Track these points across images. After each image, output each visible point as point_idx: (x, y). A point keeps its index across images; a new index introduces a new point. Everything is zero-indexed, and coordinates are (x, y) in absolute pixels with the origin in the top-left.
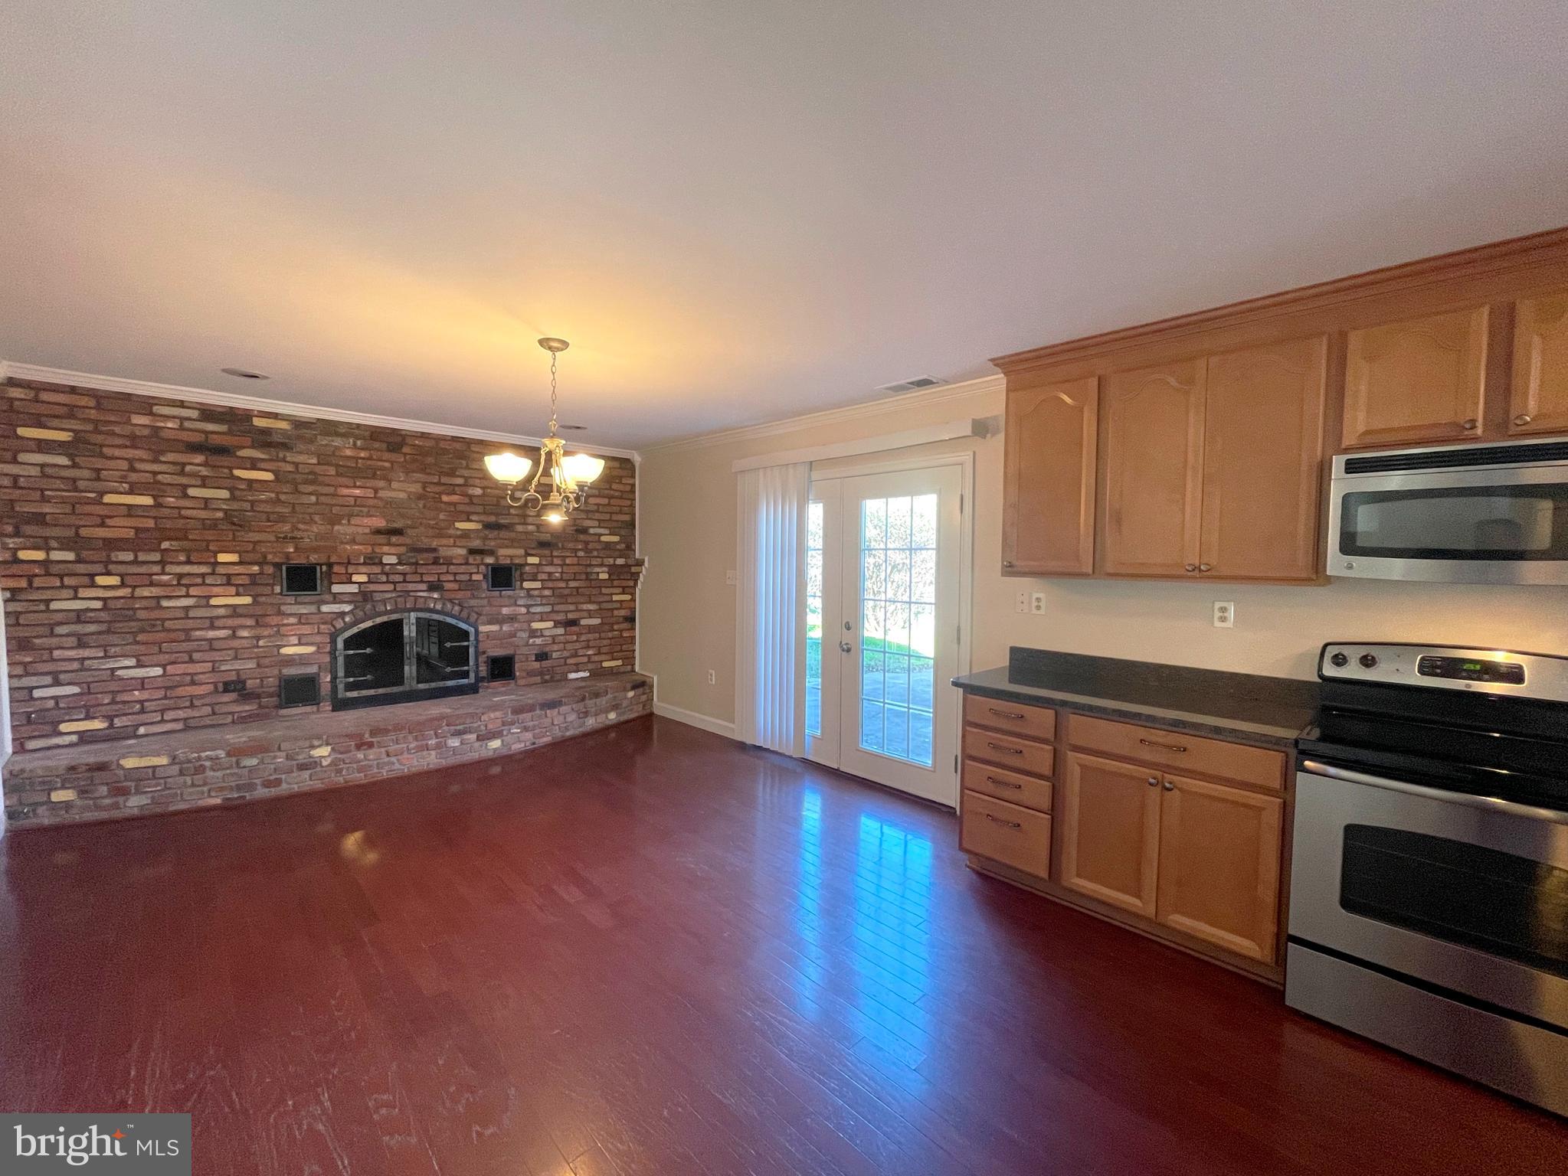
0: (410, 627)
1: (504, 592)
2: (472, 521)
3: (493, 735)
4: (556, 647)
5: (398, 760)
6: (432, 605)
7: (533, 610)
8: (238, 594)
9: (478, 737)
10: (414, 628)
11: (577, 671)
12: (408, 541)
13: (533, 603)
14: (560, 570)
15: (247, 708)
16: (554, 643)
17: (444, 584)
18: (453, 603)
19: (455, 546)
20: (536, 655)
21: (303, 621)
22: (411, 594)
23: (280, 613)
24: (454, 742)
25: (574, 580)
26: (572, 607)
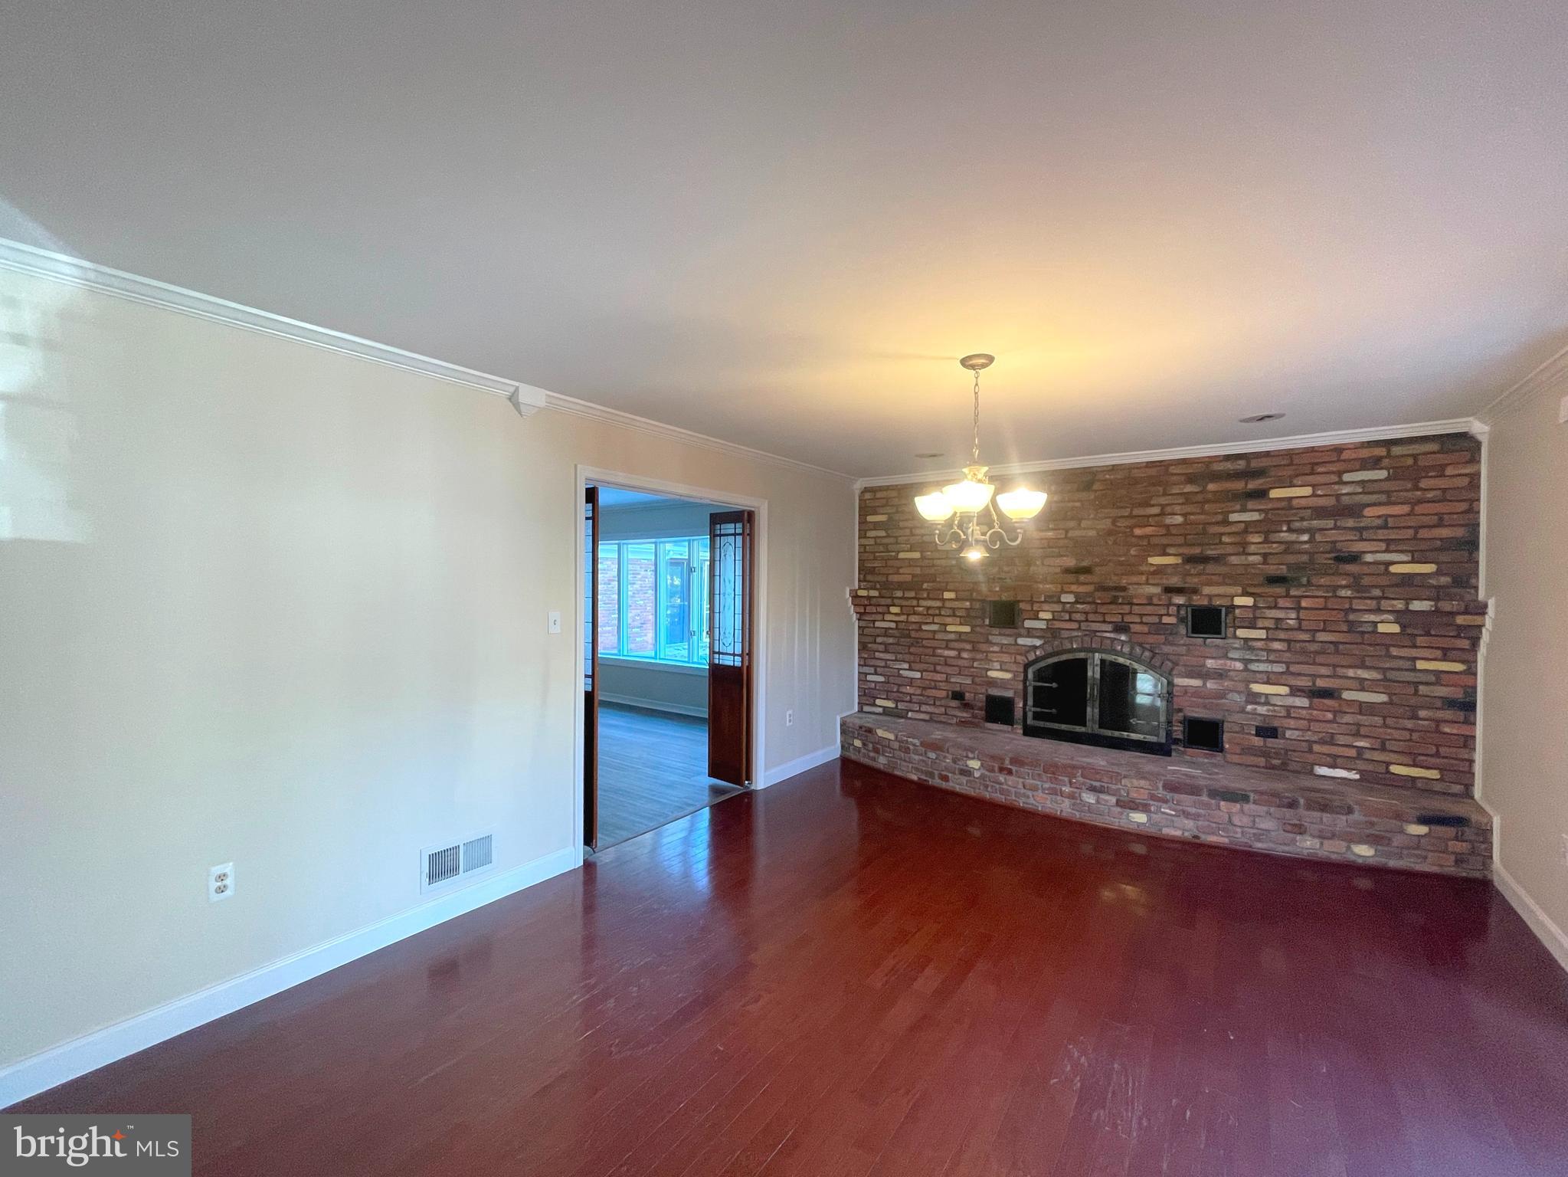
0: (1094, 668)
1: (1209, 640)
2: (1169, 555)
3: (1134, 806)
4: (1292, 723)
5: (1033, 796)
6: (1119, 647)
7: (1253, 667)
8: (961, 624)
9: (1117, 801)
10: (1098, 669)
11: (1333, 766)
12: (1096, 579)
13: (1253, 658)
14: (1294, 615)
15: (965, 715)
16: (1288, 716)
17: (1131, 625)
18: (1143, 647)
19: (1147, 583)
20: (1257, 727)
21: (1004, 650)
22: (1098, 634)
23: (988, 642)
24: (1090, 798)
25: (1324, 630)
26: (1324, 671)
